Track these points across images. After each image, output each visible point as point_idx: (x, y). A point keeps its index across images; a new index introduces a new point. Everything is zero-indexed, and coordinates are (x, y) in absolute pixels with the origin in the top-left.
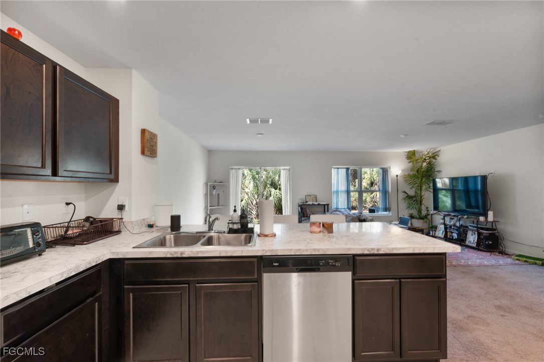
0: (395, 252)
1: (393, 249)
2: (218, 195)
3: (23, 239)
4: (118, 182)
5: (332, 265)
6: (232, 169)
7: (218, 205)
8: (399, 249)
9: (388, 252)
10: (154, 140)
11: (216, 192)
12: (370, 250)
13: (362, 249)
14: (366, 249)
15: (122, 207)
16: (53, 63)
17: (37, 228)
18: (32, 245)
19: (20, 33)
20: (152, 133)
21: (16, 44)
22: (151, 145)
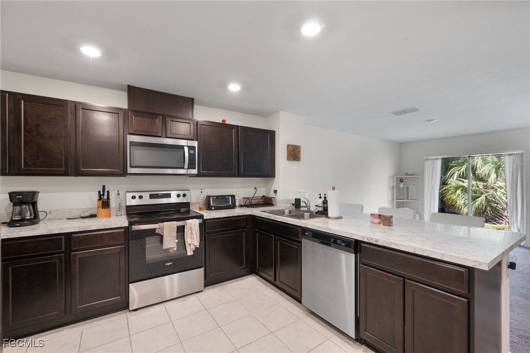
0: (393, 246)
1: (391, 243)
2: (408, 188)
3: (227, 201)
4: (275, 177)
5: (339, 244)
6: (428, 159)
7: (408, 199)
8: (398, 245)
9: (386, 245)
10: (298, 150)
11: (403, 185)
12: (369, 239)
13: (362, 237)
14: (365, 237)
15: (275, 192)
16: (238, 127)
17: (233, 197)
18: (231, 204)
19: (225, 121)
20: (294, 146)
21: (223, 125)
22: (294, 154)
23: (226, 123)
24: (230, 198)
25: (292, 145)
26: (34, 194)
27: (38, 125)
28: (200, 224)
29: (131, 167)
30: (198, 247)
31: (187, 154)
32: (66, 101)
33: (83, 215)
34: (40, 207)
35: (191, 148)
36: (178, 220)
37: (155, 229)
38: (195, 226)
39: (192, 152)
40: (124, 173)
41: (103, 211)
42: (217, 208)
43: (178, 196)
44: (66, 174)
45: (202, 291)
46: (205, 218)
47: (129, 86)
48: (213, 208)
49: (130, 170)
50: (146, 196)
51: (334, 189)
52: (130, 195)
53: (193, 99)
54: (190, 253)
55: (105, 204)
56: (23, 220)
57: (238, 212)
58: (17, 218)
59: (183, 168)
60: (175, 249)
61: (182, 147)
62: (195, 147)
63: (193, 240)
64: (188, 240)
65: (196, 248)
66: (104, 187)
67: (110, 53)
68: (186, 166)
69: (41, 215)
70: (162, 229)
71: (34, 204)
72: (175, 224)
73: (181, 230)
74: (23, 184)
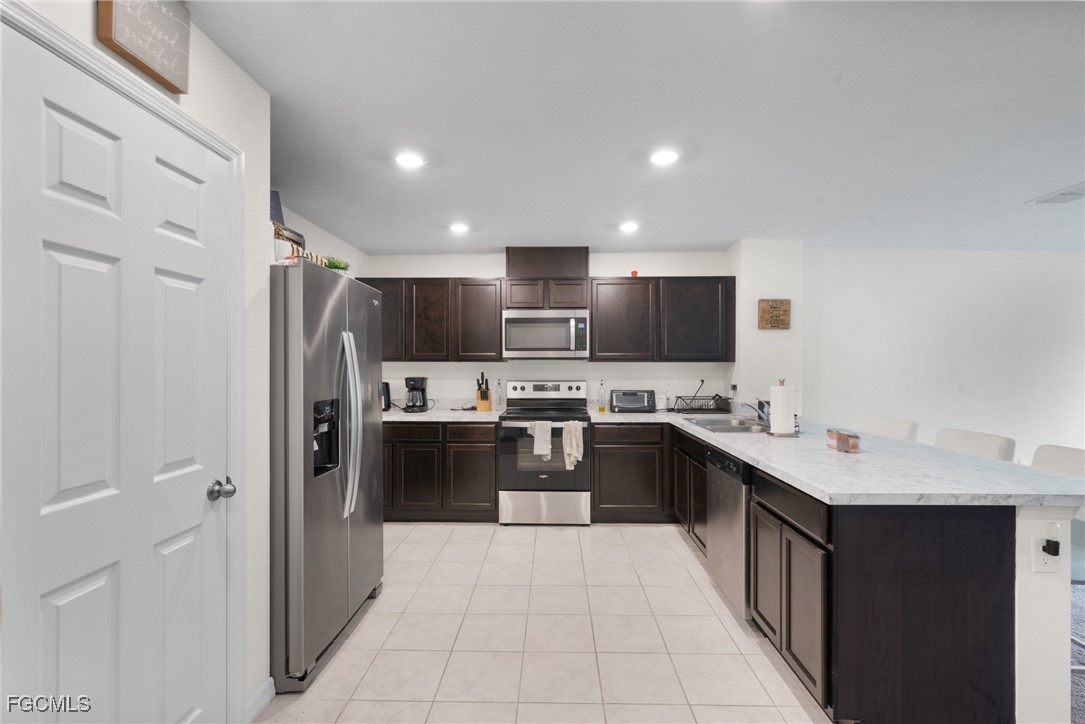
3: (640, 399)
4: (734, 361)
10: (784, 308)
15: (734, 387)
16: (657, 280)
17: (651, 394)
18: (646, 404)
19: (636, 272)
20: (775, 301)
21: (635, 280)
22: (775, 315)
23: (639, 275)
24: (646, 395)
25: (768, 301)
26: (423, 380)
27: (426, 309)
28: (584, 428)
29: (507, 350)
30: (580, 459)
31: (573, 330)
32: (448, 279)
33: (465, 407)
34: (430, 394)
35: (579, 320)
36: (554, 420)
37: (526, 428)
38: (576, 430)
39: (581, 326)
40: (500, 358)
41: (482, 404)
42: (622, 411)
43: (570, 388)
44: (446, 359)
45: (588, 525)
46: (592, 421)
47: (508, 248)
48: (617, 410)
49: (506, 354)
50: (529, 386)
51: (782, 383)
52: (511, 385)
53: (587, 248)
54: (570, 467)
55: (484, 394)
56: (414, 406)
57: (660, 418)
58: (411, 404)
59: (569, 349)
60: (549, 457)
61: (567, 321)
62: (585, 319)
63: (574, 450)
64: (567, 449)
65: (578, 461)
66: (482, 374)
67: (475, 228)
68: (573, 347)
69: (430, 404)
70: (533, 428)
71: (423, 391)
72: (550, 425)
73: (557, 433)
74: (416, 369)
